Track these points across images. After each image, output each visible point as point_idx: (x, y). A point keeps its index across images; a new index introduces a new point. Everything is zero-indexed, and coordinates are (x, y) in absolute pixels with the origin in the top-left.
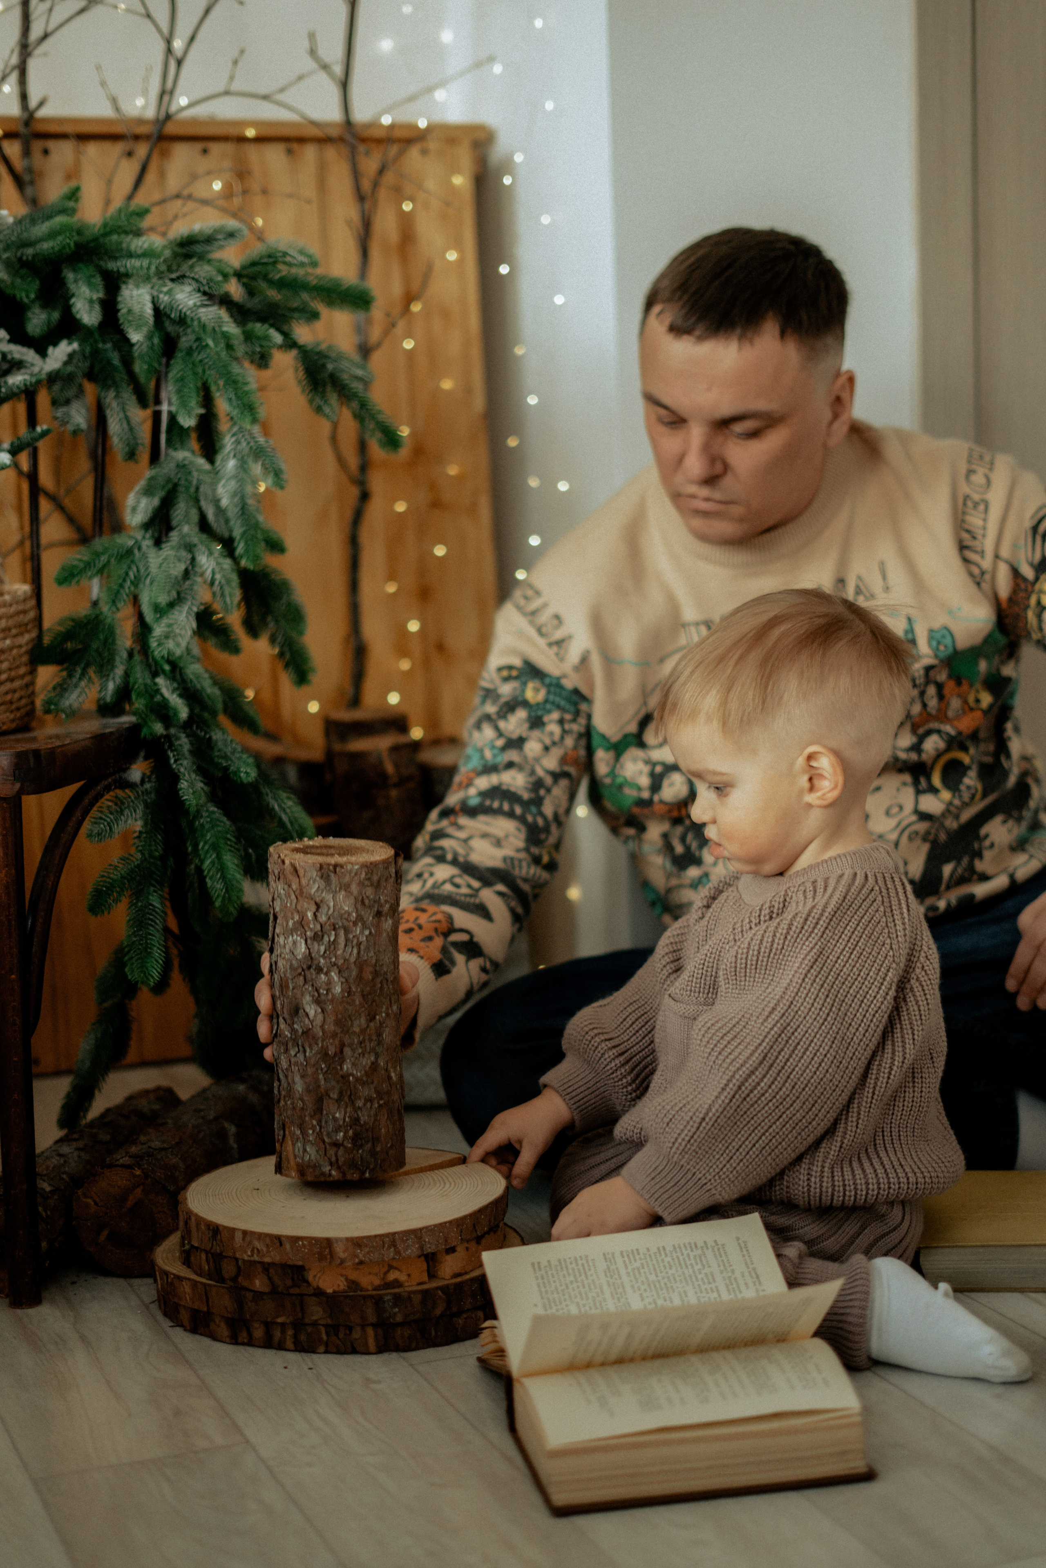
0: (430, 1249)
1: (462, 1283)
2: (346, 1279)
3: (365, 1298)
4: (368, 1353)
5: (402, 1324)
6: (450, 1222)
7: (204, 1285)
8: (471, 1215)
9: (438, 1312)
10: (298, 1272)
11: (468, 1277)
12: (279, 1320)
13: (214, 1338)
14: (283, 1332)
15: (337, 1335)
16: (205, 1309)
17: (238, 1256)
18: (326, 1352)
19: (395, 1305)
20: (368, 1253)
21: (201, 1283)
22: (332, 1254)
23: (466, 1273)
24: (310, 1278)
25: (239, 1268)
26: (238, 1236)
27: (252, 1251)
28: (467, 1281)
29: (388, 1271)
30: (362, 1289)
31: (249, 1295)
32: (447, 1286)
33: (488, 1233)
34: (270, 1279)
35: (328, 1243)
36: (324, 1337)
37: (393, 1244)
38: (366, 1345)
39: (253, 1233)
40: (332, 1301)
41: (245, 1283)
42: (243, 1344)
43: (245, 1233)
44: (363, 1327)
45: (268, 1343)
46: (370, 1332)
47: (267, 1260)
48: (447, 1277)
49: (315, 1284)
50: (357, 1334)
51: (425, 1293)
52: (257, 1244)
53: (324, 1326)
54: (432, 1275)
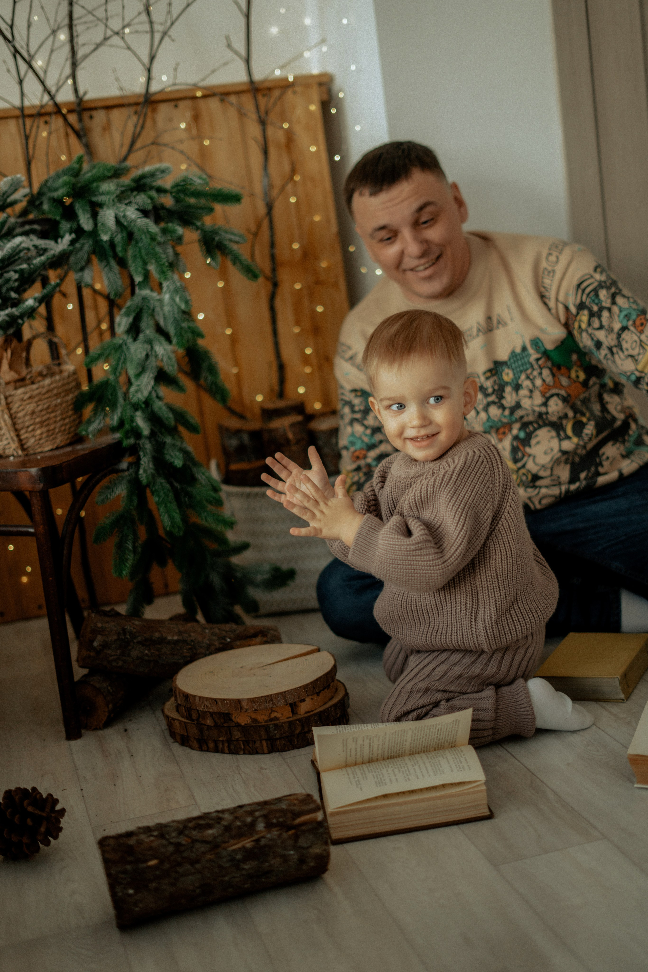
0: (291, 701)
1: (309, 716)
2: (251, 718)
3: (260, 726)
4: (264, 753)
5: (280, 739)
6: (300, 687)
7: (185, 723)
8: (311, 683)
9: (297, 731)
10: (227, 716)
11: (312, 713)
12: (221, 739)
13: (192, 748)
14: (223, 744)
15: (248, 745)
16: (186, 734)
17: (198, 708)
18: (244, 754)
19: (275, 730)
20: (259, 705)
21: (183, 721)
22: (241, 707)
23: (312, 711)
24: (233, 718)
25: (199, 715)
26: (197, 699)
27: (204, 706)
28: (311, 715)
29: (271, 713)
30: (259, 722)
31: (205, 728)
32: (302, 718)
33: (323, 690)
34: (213, 719)
35: (239, 701)
36: (243, 747)
37: (271, 700)
38: (263, 749)
39: (203, 698)
40: (244, 729)
41: (203, 722)
42: (205, 751)
43: (200, 697)
44: (261, 741)
45: (216, 750)
46: (264, 743)
47: (211, 710)
48: (302, 713)
49: (236, 721)
50: (258, 744)
51: (290, 723)
52: (205, 702)
53: (242, 741)
54: (294, 712)
